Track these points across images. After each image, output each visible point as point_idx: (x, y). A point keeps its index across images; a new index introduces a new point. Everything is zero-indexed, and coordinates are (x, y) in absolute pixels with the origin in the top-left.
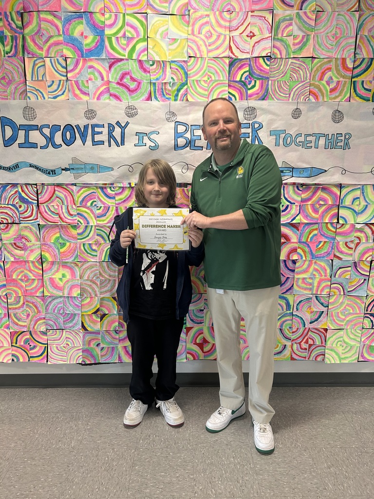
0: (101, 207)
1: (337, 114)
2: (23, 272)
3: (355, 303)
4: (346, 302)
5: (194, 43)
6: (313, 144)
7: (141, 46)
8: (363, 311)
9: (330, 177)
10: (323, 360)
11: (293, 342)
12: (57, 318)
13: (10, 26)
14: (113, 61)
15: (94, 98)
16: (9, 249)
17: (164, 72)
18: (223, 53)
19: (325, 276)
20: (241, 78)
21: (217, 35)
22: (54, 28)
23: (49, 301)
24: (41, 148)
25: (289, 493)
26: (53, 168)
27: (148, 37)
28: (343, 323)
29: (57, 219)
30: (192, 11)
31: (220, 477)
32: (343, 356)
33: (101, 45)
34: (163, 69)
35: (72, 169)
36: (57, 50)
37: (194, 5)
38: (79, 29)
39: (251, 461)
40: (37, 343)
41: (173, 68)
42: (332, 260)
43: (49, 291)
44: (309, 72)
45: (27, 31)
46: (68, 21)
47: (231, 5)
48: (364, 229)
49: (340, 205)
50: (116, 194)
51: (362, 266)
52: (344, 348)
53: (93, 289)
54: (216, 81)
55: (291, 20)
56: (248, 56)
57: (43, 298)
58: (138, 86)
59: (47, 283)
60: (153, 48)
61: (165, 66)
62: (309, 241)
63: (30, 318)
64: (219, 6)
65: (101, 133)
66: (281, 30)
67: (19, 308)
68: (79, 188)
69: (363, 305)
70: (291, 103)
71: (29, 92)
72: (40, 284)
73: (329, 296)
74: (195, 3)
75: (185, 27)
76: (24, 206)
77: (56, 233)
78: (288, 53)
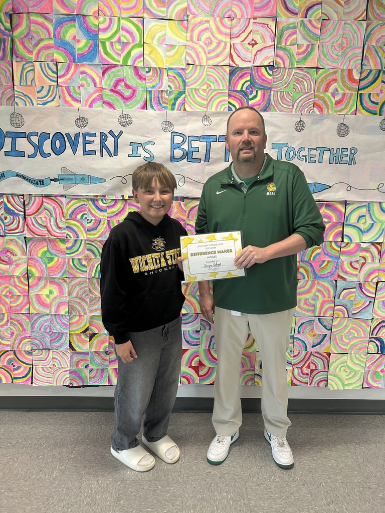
0: (92, 220)
1: (342, 128)
2: (6, 287)
3: (360, 327)
4: (351, 325)
5: (193, 50)
6: (317, 159)
7: (137, 51)
8: (368, 335)
9: (334, 194)
10: (326, 386)
11: (294, 367)
12: (44, 337)
14: (107, 66)
15: (86, 105)
17: (161, 79)
18: (223, 61)
19: (329, 297)
20: (242, 88)
21: (217, 43)
22: (45, 31)
23: (34, 319)
24: (29, 156)
26: (41, 178)
27: (144, 42)
28: (348, 348)
29: (45, 232)
30: (191, 16)
32: (346, 383)
33: (94, 49)
34: (160, 76)
35: (61, 179)
36: (48, 54)
37: (194, 10)
38: (71, 32)
39: (245, 496)
40: (21, 363)
41: (170, 76)
42: (336, 281)
43: (36, 308)
44: (313, 83)
45: (16, 33)
46: (60, 24)
47: (232, 11)
48: (369, 249)
49: (345, 223)
50: (108, 207)
51: (367, 287)
52: (347, 374)
53: (82, 307)
54: (215, 90)
55: (295, 28)
56: (250, 65)
57: (29, 315)
58: (133, 94)
59: (33, 300)
60: (149, 54)
61: (162, 74)
62: (312, 260)
63: (14, 337)
64: (220, 12)
65: (93, 142)
66: (285, 38)
67: (3, 326)
68: (69, 200)
69: (368, 328)
70: (294, 115)
71: (17, 97)
72: (26, 300)
73: (333, 319)
74: (195, 8)
75: (183, 33)
76: (10, 218)
77: (43, 247)
78: (291, 62)
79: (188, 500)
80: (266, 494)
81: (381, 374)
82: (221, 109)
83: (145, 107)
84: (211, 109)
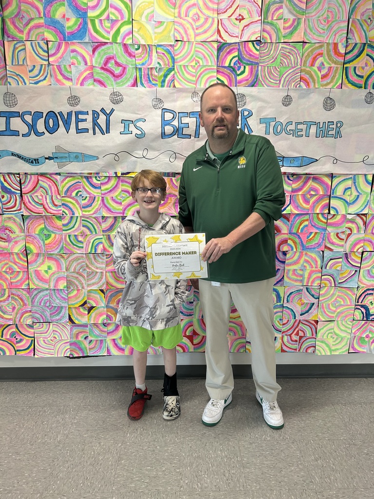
0: (86, 197)
1: (329, 102)
2: (7, 264)
3: (345, 295)
4: (337, 294)
5: (181, 26)
6: (304, 133)
7: (125, 29)
8: (354, 303)
9: (321, 167)
10: (314, 352)
11: (284, 334)
12: (44, 311)
14: (96, 44)
15: (77, 84)
17: (150, 56)
18: (211, 37)
19: (316, 267)
20: (230, 63)
21: (205, 19)
22: (35, 10)
23: (34, 293)
24: (23, 135)
25: (275, 486)
26: (36, 157)
27: (132, 20)
28: (334, 315)
29: (41, 210)
31: (206, 471)
32: (333, 348)
33: (83, 27)
34: (149, 53)
35: (55, 158)
36: (38, 33)
38: (60, 11)
39: (238, 454)
40: (23, 336)
41: (159, 53)
42: (323, 252)
43: (35, 283)
44: (300, 57)
45: (6, 13)
46: (49, 3)
48: (355, 220)
49: (332, 195)
50: (102, 184)
51: (353, 257)
52: (334, 340)
53: (80, 281)
54: (204, 66)
55: (281, 3)
56: (237, 40)
57: (29, 290)
58: (123, 71)
59: (33, 275)
60: (138, 31)
61: (151, 51)
62: (300, 232)
63: (16, 311)
65: (85, 120)
66: (271, 13)
67: (4, 301)
68: (64, 177)
69: (354, 297)
70: (281, 89)
71: (9, 77)
72: (25, 276)
73: (320, 287)
75: (171, 9)
76: (7, 196)
77: (40, 224)
78: (278, 37)
79: (184, 458)
80: (257, 451)
81: (367, 340)
83: (135, 84)
84: (200, 86)
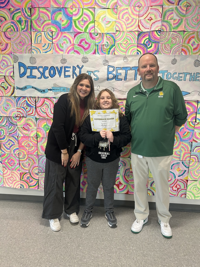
1: (197, 62)
2: (27, 142)
4: (199, 166)
5: (119, 24)
6: (183, 79)
7: (91, 25)
9: (192, 97)
10: (185, 197)
13: (25, 15)
15: (66, 53)
16: (21, 130)
17: (103, 39)
18: (134, 29)
19: (188, 151)
20: (144, 42)
21: (132, 19)
22: (47, 16)
23: (39, 158)
24: (38, 78)
26: (44, 89)
27: (95, 20)
28: (197, 178)
29: (45, 115)
30: (119, 6)
32: (196, 196)
33: (70, 25)
34: (102, 37)
35: (53, 89)
36: (48, 28)
37: (120, 3)
38: (59, 16)
39: (142, 249)
40: (33, 179)
41: (107, 37)
43: (40, 152)
44: (182, 39)
45: (33, 18)
46: (54, 13)
47: (140, 3)
49: (197, 112)
52: (197, 191)
54: (130, 44)
55: (172, 11)
56: (148, 30)
57: (37, 156)
58: (89, 47)
59: (39, 148)
60: (97, 26)
61: (103, 36)
62: (179, 131)
63: (30, 166)
64: (133, 4)
65: (69, 71)
66: (167, 16)
67: (25, 161)
68: (57, 99)
70: (171, 56)
71: (33, 49)
72: (36, 148)
73: (190, 162)
74: (121, 2)
75: (115, 15)
76: (29, 109)
77: (44, 123)
78: (170, 28)
79: (113, 249)
80: (152, 249)
82: (133, 53)
84: (128, 54)
